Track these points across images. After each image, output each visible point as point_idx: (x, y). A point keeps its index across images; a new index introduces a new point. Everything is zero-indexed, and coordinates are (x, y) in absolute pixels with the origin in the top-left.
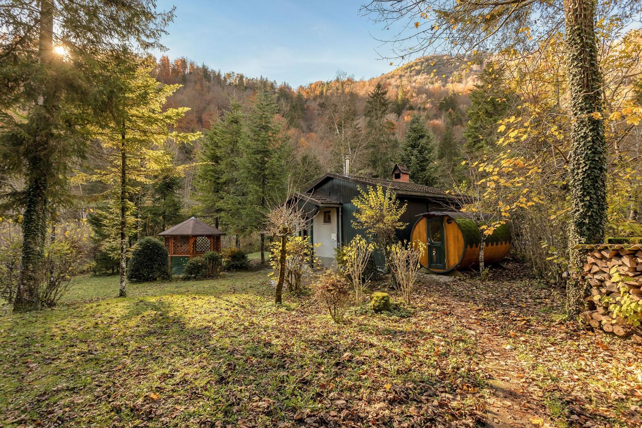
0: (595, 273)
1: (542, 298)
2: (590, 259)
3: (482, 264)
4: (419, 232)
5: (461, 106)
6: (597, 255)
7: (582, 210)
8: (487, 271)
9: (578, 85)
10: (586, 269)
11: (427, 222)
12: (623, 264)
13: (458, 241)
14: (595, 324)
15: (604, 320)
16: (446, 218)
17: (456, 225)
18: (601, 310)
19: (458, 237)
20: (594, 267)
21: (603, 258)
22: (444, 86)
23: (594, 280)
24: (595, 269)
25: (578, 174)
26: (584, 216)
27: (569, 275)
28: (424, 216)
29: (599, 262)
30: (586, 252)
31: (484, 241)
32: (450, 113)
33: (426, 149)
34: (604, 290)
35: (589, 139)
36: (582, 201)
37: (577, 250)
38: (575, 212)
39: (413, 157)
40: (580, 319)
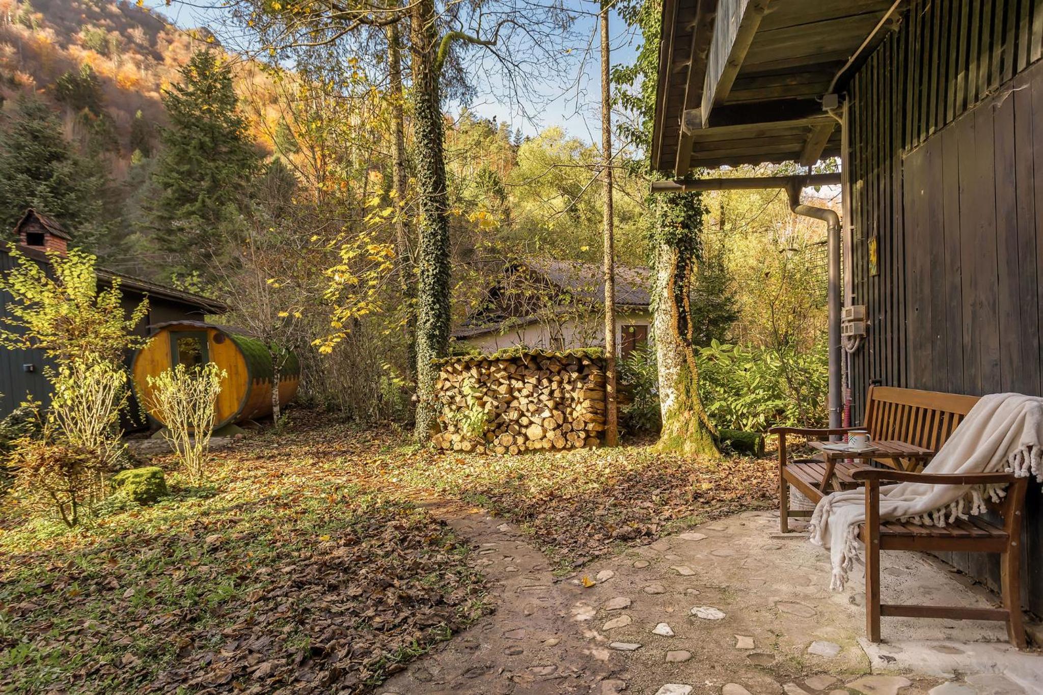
0: (447, 390)
1: (369, 441)
2: (443, 375)
3: (276, 409)
4: (153, 361)
5: (113, 112)
6: (450, 369)
7: (432, 320)
8: (284, 419)
9: (428, 170)
10: (439, 386)
11: (171, 341)
12: (472, 376)
13: (237, 373)
14: (446, 445)
15: (456, 438)
16: (213, 333)
17: (233, 346)
18: (451, 428)
19: (236, 366)
20: (447, 382)
21: (455, 371)
22: (64, 47)
23: (445, 397)
24: (448, 384)
25: (428, 277)
26: (434, 327)
27: (418, 397)
28: (163, 328)
29: (450, 377)
30: (438, 367)
31: (279, 371)
32: (86, 117)
33: (71, 189)
34: (454, 407)
35: (439, 237)
36: (432, 309)
37: (428, 367)
38: (425, 323)
39: (36, 201)
40: (432, 444)
